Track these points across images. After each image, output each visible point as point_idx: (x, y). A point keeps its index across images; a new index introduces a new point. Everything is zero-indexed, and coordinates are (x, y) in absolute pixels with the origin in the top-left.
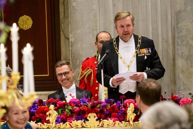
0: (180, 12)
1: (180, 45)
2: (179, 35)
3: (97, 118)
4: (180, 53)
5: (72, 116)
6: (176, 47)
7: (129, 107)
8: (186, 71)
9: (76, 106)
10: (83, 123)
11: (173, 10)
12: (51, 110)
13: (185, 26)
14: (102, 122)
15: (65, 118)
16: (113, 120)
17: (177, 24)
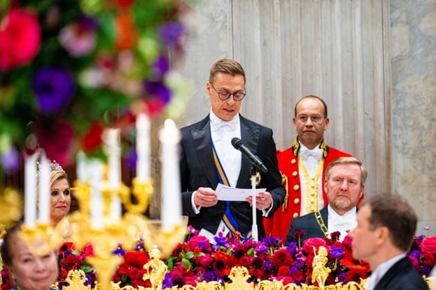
0: (400, 58)
1: (401, 127)
2: (399, 106)
3: (250, 276)
4: (399, 143)
5: (195, 273)
6: (393, 131)
7: (317, 254)
8: (413, 181)
9: (202, 251)
10: (220, 287)
11: (387, 55)
12: (153, 258)
13: (410, 87)
14: (259, 285)
15: (182, 277)
16: (282, 280)
17: (395, 84)
